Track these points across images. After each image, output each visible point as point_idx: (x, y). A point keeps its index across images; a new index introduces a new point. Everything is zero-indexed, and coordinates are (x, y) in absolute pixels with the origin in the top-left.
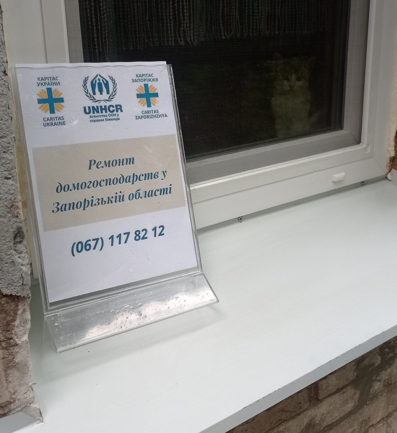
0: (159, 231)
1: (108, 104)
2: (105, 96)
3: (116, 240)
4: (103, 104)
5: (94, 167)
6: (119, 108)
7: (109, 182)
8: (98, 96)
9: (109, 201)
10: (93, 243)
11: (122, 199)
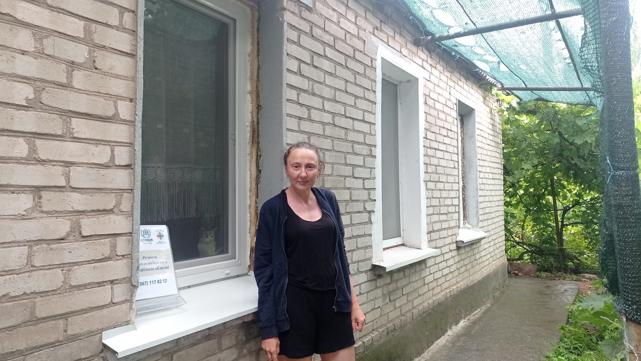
0: (165, 281)
1: (148, 238)
2: (147, 236)
3: (152, 283)
4: (147, 238)
5: (144, 258)
6: (152, 240)
7: (149, 264)
8: (145, 236)
9: (149, 270)
10: (145, 283)
11: (153, 269)
